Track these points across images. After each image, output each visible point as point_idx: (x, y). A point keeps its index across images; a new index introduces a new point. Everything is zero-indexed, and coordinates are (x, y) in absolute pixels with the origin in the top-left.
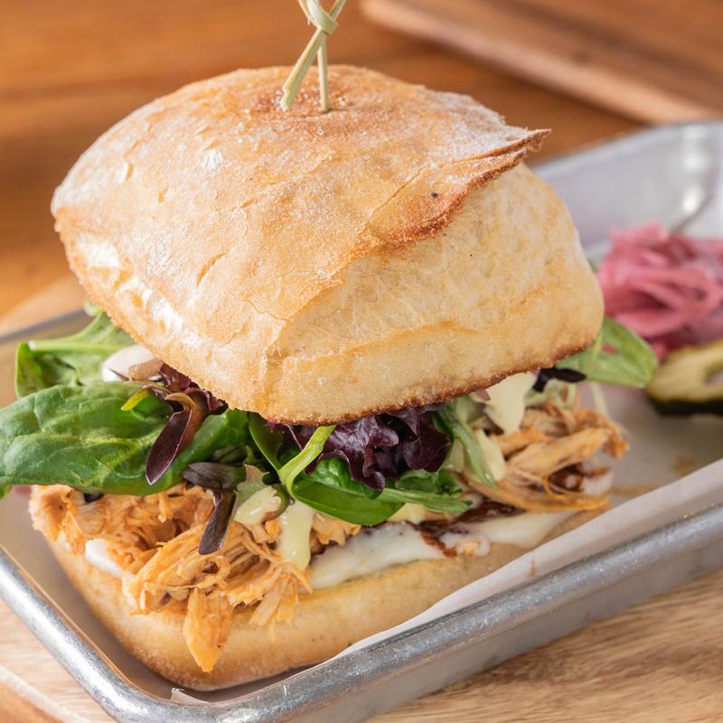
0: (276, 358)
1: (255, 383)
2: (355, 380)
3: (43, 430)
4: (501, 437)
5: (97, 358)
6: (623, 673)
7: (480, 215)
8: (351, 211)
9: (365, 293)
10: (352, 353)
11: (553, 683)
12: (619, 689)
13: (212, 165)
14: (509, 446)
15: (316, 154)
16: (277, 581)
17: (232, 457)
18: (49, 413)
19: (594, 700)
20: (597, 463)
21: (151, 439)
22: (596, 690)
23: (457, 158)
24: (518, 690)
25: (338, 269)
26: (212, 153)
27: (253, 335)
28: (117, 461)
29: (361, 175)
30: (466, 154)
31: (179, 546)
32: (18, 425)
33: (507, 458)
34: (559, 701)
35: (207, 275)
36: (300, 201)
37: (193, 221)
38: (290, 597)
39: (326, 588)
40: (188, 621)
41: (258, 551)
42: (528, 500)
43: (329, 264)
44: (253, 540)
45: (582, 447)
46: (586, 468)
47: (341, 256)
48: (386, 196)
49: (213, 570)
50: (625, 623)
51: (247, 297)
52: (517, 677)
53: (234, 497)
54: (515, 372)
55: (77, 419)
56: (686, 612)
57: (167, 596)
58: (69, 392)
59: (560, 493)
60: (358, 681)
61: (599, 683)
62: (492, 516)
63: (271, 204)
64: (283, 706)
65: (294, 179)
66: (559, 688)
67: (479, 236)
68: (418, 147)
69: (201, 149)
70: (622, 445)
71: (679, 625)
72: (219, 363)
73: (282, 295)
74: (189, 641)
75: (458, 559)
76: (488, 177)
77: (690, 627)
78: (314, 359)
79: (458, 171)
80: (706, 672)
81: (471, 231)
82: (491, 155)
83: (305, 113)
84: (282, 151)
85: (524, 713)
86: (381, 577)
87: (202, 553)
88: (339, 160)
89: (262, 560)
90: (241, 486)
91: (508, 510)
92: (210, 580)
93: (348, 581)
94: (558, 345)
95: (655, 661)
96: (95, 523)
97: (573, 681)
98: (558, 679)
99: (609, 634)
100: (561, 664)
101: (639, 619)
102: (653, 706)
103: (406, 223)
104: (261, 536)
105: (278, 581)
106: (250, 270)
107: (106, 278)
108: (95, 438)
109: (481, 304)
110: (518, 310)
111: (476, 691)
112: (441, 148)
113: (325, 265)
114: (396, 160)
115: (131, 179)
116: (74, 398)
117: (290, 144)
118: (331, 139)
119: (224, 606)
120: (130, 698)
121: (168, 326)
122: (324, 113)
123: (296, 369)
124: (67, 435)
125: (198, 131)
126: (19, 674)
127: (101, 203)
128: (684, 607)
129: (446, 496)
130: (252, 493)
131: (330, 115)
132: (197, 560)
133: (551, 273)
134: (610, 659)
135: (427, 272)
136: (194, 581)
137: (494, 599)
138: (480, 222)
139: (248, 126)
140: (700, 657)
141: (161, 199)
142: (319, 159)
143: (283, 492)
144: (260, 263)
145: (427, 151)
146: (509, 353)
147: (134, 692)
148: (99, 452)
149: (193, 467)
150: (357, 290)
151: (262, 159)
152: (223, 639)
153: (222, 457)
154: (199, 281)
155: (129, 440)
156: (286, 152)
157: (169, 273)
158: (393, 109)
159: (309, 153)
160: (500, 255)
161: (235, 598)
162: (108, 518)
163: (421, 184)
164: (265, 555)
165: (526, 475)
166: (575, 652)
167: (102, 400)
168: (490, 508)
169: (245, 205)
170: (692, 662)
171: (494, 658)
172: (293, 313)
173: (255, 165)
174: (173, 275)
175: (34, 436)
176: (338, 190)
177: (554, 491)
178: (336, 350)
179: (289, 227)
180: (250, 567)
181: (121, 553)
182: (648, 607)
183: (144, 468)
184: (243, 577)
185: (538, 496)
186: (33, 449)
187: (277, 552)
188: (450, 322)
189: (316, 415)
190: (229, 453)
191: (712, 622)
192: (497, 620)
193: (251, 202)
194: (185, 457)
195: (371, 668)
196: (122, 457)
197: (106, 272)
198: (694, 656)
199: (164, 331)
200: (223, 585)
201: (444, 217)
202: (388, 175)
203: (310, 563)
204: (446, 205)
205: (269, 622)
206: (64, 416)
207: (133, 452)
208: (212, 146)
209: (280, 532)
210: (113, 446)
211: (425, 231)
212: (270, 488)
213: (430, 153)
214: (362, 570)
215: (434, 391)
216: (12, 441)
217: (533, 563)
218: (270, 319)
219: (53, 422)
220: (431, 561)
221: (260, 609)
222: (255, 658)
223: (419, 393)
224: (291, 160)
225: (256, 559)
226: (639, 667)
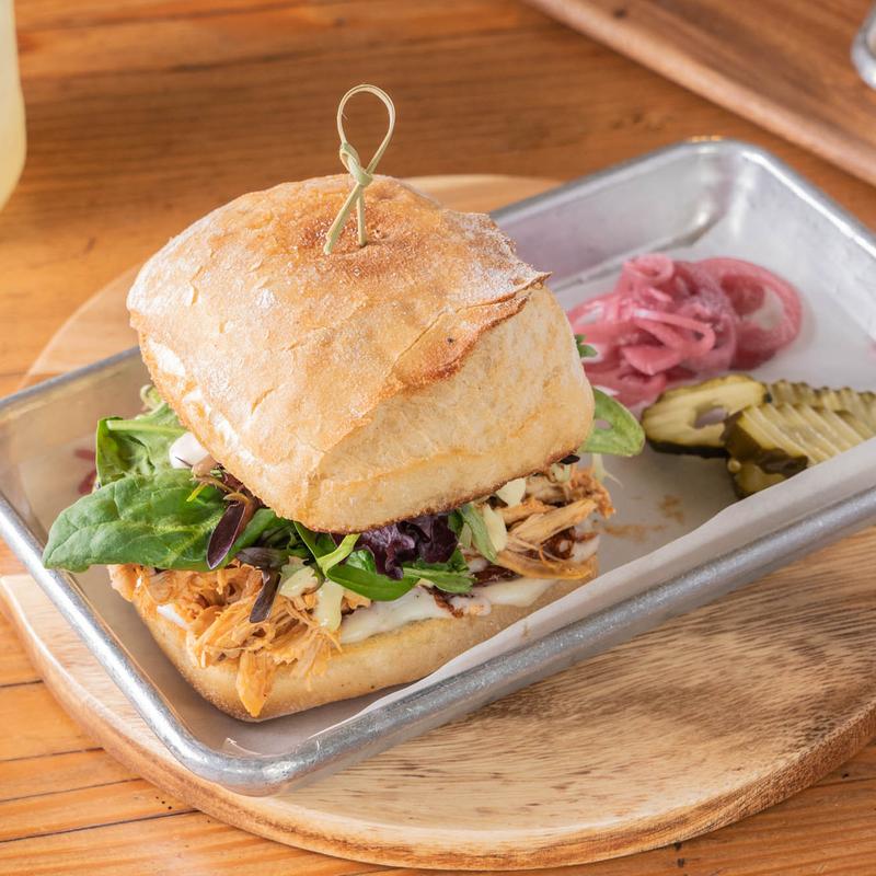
0: (315, 481)
1: (298, 500)
2: (380, 500)
3: (122, 518)
4: (505, 509)
5: (165, 438)
6: (599, 710)
7: (488, 350)
8: (380, 355)
9: (390, 424)
10: (377, 479)
11: (540, 719)
12: (594, 725)
13: (265, 304)
14: (511, 517)
15: (352, 299)
16: (313, 642)
17: (277, 537)
18: (127, 501)
19: (573, 735)
20: (587, 528)
21: (212, 524)
22: (576, 725)
23: (472, 303)
24: (511, 723)
25: (368, 409)
26: (265, 292)
27: (298, 460)
28: (182, 548)
29: (389, 321)
30: (479, 298)
31: (232, 615)
32: (102, 513)
33: (509, 527)
34: (544, 735)
35: (260, 405)
36: (338, 345)
37: (249, 357)
38: (324, 653)
39: (354, 643)
40: (240, 677)
41: (299, 616)
42: (525, 566)
43: (361, 404)
44: (294, 607)
45: (575, 516)
46: (578, 532)
47: (370, 398)
48: (409, 342)
49: (260, 634)
50: (605, 662)
51: (293, 429)
52: (511, 712)
53: (279, 577)
54: (514, 479)
55: (149, 507)
56: (656, 653)
57: (223, 655)
58: (142, 482)
59: (553, 561)
60: (376, 736)
61: (577, 720)
62: (495, 580)
63: (314, 348)
64: (315, 758)
65: (334, 325)
66: (544, 723)
67: (487, 370)
68: (438, 291)
69: (256, 287)
70: (610, 509)
71: (648, 666)
72: (268, 479)
73: (321, 430)
74: (241, 694)
75: (464, 619)
76: (495, 324)
77: (660, 667)
78: (346, 483)
79: (471, 317)
80: (668, 712)
81: (481, 366)
82: (499, 301)
83: (344, 249)
84: (324, 295)
85: (514, 746)
86: (400, 633)
87: (252, 622)
88: (371, 306)
89: (301, 623)
90: (285, 568)
91: (508, 575)
92: (259, 643)
93: (372, 636)
94: (552, 453)
95: (626, 700)
96: (164, 592)
97: (557, 717)
98: (545, 714)
99: (591, 673)
100: (549, 700)
101: (618, 658)
102: (621, 742)
103: (426, 368)
104: (300, 604)
105: (315, 642)
106: (296, 406)
107: (173, 384)
108: (165, 527)
109: (486, 431)
110: (517, 435)
111: (476, 724)
112: (457, 291)
113: (359, 405)
114: (420, 305)
115: (195, 304)
116: (147, 488)
117: (330, 287)
118: (366, 281)
119: (269, 662)
120: (194, 748)
121: (227, 438)
122: (362, 247)
123: (331, 490)
124: (141, 524)
125: (252, 268)
126: (97, 697)
127: (171, 321)
128: (656, 648)
129: (455, 573)
130: (294, 572)
131: (365, 250)
132: (248, 627)
133: (548, 395)
134: (589, 697)
135: (441, 405)
136: (245, 643)
137: (491, 662)
138: (489, 358)
139: (296, 266)
140: (665, 697)
141: (222, 330)
142: (355, 306)
143: (319, 571)
144: (304, 400)
145: (446, 294)
146: (509, 468)
147: (197, 743)
148: (168, 540)
149: (244, 551)
150: (384, 422)
151: (307, 303)
152: (268, 689)
153: (269, 537)
154: (253, 409)
155: (193, 526)
156: (327, 297)
157: (228, 399)
158: (420, 244)
159: (346, 299)
160: (504, 386)
161: (278, 658)
162: (175, 586)
163: (439, 329)
164: (304, 619)
165: (525, 544)
166: (561, 689)
167: (170, 490)
168: (494, 573)
169: (293, 347)
170: (658, 701)
171: (492, 698)
172: (331, 445)
173: (301, 309)
174: (232, 400)
175: (114, 523)
176: (370, 336)
177: (548, 559)
178: (365, 476)
179: (328, 369)
180: (291, 629)
181: (184, 607)
182: (625, 646)
183: (206, 552)
184: (286, 637)
185: (534, 563)
186: (114, 538)
187: (314, 617)
188: (460, 451)
189: (347, 526)
190: (275, 533)
191: (677, 663)
192: (492, 682)
193: (297, 344)
194: (240, 543)
195: (387, 726)
196: (188, 543)
197: (174, 379)
198: (659, 696)
199: (223, 442)
200: (269, 646)
201: (457, 362)
202: (413, 321)
203: (342, 622)
204: (459, 350)
205: (306, 675)
206: (139, 504)
207: (196, 538)
208: (267, 285)
209: (317, 603)
210: (180, 533)
211: (441, 375)
212: (309, 567)
213: (448, 297)
214: (384, 627)
215: (446, 501)
216: (97, 528)
217: (526, 627)
218: (313, 451)
219: (130, 511)
220: (441, 620)
221: (299, 664)
222: (294, 699)
223: (433, 505)
224: (331, 305)
225: (295, 622)
226: (614, 705)
